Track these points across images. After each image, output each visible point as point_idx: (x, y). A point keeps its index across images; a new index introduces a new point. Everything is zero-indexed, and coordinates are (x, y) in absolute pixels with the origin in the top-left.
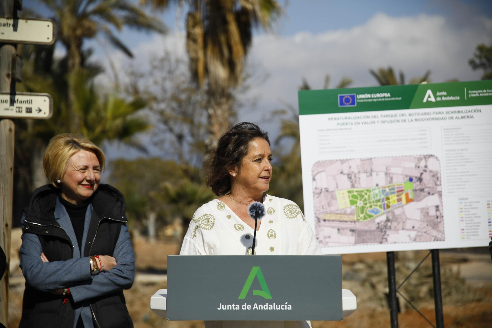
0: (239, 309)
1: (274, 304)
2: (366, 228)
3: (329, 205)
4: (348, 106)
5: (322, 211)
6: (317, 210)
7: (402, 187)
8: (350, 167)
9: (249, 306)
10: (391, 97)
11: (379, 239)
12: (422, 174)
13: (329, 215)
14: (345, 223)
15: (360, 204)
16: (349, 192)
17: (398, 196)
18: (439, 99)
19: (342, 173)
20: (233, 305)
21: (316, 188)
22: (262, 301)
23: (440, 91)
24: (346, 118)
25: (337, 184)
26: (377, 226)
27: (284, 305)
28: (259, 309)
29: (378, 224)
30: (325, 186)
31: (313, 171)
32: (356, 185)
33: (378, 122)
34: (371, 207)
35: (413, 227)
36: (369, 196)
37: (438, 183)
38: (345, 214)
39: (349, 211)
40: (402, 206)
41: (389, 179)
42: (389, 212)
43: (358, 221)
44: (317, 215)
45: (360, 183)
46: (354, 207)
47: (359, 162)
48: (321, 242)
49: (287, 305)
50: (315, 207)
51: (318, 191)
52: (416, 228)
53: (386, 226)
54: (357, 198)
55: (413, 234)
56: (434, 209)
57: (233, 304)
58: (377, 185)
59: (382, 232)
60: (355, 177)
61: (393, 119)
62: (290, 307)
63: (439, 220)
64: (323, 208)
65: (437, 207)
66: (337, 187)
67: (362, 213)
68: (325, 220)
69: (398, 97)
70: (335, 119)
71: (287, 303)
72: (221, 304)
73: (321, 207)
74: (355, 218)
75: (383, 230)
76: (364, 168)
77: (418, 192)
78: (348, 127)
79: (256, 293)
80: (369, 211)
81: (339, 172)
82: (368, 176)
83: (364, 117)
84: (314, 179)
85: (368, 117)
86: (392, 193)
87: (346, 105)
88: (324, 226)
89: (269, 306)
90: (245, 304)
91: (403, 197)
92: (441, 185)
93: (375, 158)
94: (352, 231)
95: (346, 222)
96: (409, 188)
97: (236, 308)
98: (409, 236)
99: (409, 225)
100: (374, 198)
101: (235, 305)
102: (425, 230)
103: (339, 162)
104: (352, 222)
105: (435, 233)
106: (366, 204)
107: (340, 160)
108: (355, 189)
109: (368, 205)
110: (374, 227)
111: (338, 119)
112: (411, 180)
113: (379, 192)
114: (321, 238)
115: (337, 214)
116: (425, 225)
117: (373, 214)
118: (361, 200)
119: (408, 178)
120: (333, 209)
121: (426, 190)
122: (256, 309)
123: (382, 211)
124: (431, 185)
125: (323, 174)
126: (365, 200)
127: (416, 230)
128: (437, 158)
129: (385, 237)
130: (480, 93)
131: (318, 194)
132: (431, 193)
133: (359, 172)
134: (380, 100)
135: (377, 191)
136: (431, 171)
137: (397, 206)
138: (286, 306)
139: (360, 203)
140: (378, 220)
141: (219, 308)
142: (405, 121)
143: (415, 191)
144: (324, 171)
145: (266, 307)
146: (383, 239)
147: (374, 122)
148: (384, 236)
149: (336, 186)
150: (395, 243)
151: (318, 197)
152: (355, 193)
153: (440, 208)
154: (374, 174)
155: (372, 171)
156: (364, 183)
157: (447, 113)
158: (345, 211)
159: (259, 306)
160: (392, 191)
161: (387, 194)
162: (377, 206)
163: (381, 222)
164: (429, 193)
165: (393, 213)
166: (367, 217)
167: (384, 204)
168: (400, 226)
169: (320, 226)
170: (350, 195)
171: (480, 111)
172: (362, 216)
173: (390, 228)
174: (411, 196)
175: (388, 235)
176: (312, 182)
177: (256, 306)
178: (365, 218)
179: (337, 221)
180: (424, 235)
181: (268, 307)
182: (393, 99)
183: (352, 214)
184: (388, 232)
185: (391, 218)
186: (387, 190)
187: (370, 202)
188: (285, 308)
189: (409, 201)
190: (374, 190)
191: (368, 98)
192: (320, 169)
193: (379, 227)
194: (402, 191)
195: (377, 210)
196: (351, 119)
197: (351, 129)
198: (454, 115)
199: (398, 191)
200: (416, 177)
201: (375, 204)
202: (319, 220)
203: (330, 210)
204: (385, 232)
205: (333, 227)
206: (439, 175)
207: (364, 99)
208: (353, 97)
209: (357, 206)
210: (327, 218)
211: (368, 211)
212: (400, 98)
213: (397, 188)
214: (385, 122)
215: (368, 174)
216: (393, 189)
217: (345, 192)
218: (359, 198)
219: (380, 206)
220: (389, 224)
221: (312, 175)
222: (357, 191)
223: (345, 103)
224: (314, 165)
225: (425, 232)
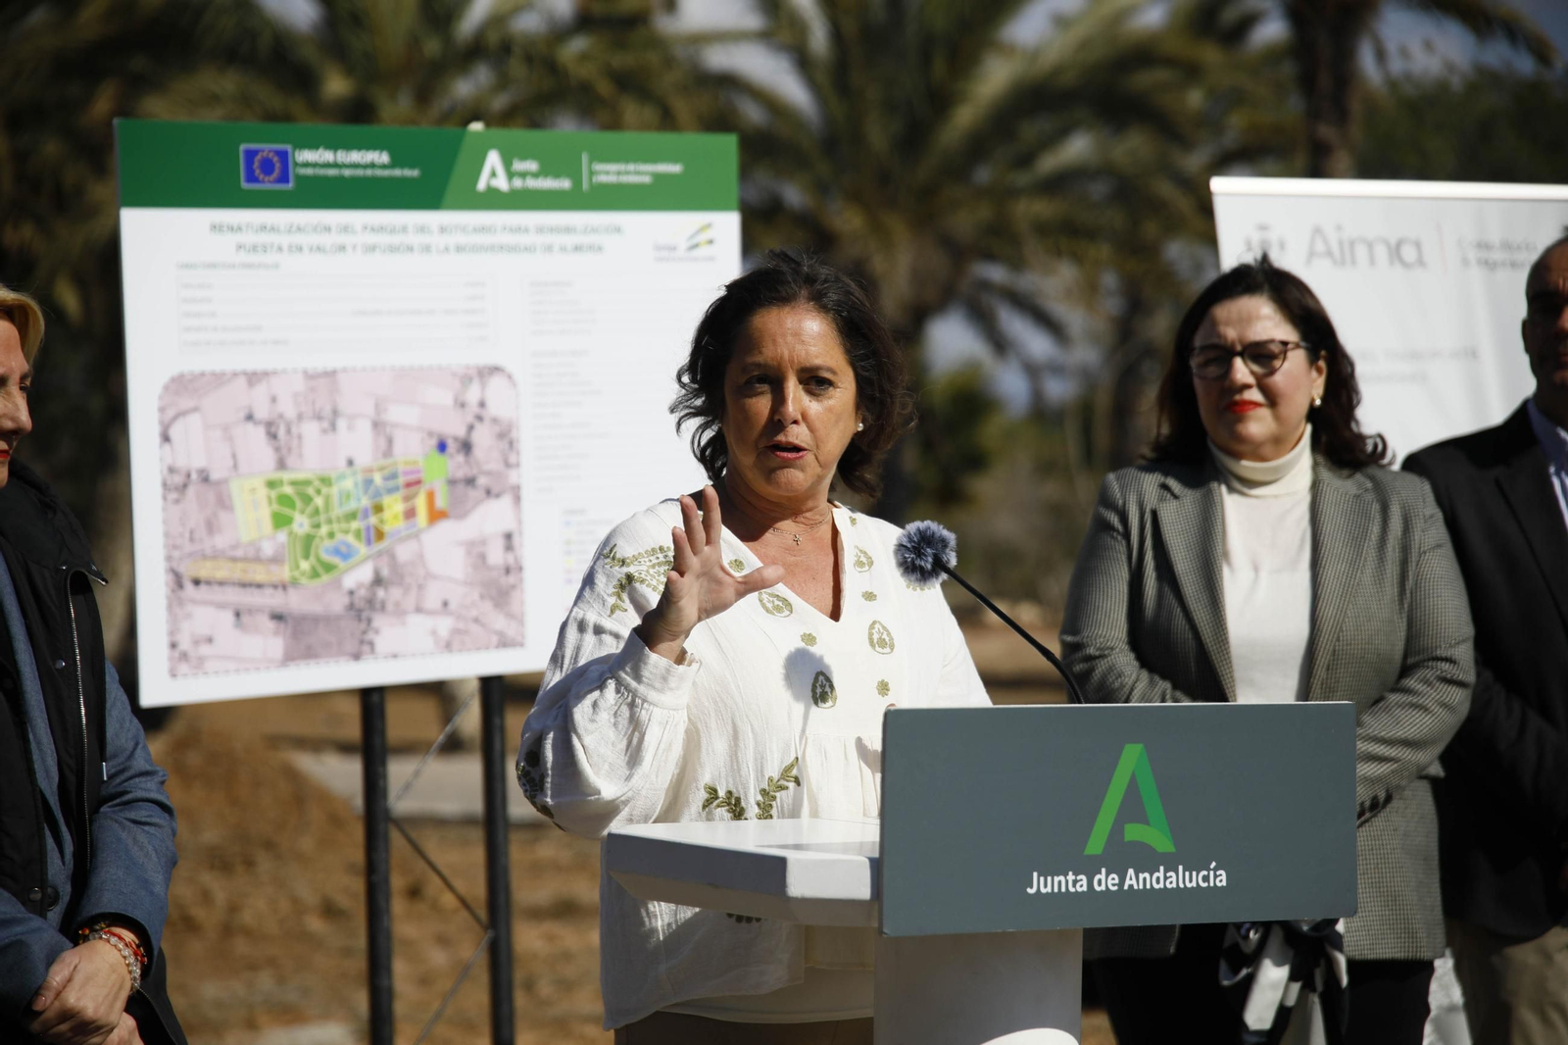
0: (1085, 888)
1: (1181, 868)
2: (315, 608)
3: (211, 527)
4: (267, 185)
5: (188, 548)
6: (175, 547)
7: (418, 472)
8: (274, 400)
9: (1113, 879)
10: (393, 165)
11: (350, 646)
12: (471, 428)
13: (209, 564)
14: (255, 591)
15: (301, 525)
16: (271, 484)
17: (407, 499)
18: (518, 183)
19: (250, 417)
20: (1071, 877)
21: (172, 470)
22: (1147, 860)
23: (523, 158)
24: (263, 228)
25: (234, 456)
26: (346, 600)
27: (1205, 873)
28: (1141, 887)
29: (351, 593)
30: (198, 462)
31: (162, 410)
32: (291, 461)
33: (354, 247)
34: (331, 535)
35: (445, 604)
36: (327, 500)
37: (513, 459)
38: (257, 559)
39: (268, 549)
40: (416, 536)
41: (383, 443)
42: (380, 554)
43: (295, 583)
44: (175, 565)
45: (300, 456)
46: (282, 537)
47: (299, 384)
48: (184, 656)
49: (1215, 869)
50: (167, 535)
51: (178, 479)
52: (453, 606)
53: (371, 602)
54: (292, 505)
55: (445, 625)
56: (500, 543)
57: (1070, 873)
58: (350, 463)
59: (360, 620)
60: (289, 431)
61: (396, 239)
62: (1222, 879)
63: (511, 579)
64: (192, 540)
65: (508, 537)
66: (235, 466)
67: (306, 557)
68: (197, 582)
69: (412, 166)
70: (231, 229)
71: (1213, 864)
72: (1035, 874)
73: (187, 535)
74: (285, 573)
75: (364, 615)
76: (314, 403)
77: (461, 487)
78: (271, 258)
79: (1133, 832)
80: (327, 551)
81: (242, 414)
82: (324, 431)
83: (315, 229)
84: (166, 438)
85: (328, 229)
86: (391, 491)
87: (263, 182)
88: (194, 602)
89: (1168, 875)
90: (1103, 870)
91: (421, 503)
92: (518, 465)
93: (345, 370)
94: (278, 617)
95: (259, 586)
96: (438, 471)
97: (1078, 885)
98: (434, 633)
99: (432, 599)
100: (341, 504)
101: (1074, 877)
102: (474, 613)
103: (242, 381)
104: (275, 587)
105: (499, 622)
106: (317, 526)
107: (245, 373)
108: (286, 476)
109: (324, 530)
110: (337, 603)
111: (240, 229)
112: (442, 447)
113: (356, 484)
114: (185, 644)
115: (234, 560)
116: (476, 596)
117: (335, 560)
118: (302, 512)
119: (434, 442)
120: (221, 541)
121: (482, 481)
122: (1131, 886)
123: (363, 549)
124: (494, 465)
125: (194, 420)
126: (317, 512)
127: (450, 614)
128: (510, 377)
129: (370, 636)
130: (619, 173)
131: (176, 489)
132: (495, 490)
133: (300, 417)
134: (360, 172)
135: (348, 484)
136: (495, 421)
137: (403, 534)
138: (1212, 873)
139: (301, 523)
140: (350, 581)
141: (1032, 887)
142: (427, 249)
143: (452, 482)
144: (195, 409)
145: (1158, 882)
146: (362, 642)
147: (342, 248)
148: (364, 632)
149: (231, 463)
150: (395, 656)
151: (177, 501)
152: (288, 490)
153: (516, 540)
154: (342, 424)
155: (335, 413)
156: (314, 454)
157: (540, 230)
158: (258, 550)
159: (1141, 876)
160: (391, 484)
161: (378, 494)
162: (347, 532)
163: (360, 585)
164: (488, 492)
165: (392, 556)
166: (320, 570)
167: (368, 529)
168: (410, 602)
169: (181, 603)
170: (274, 494)
171: (618, 230)
172: (305, 565)
173: (383, 608)
174: (441, 502)
175: (377, 632)
176: (161, 447)
177: (1131, 880)
178: (315, 574)
179: (234, 584)
180: (475, 628)
181: (1166, 878)
182: (397, 172)
183: (276, 560)
184: (379, 621)
185: (385, 572)
186: (378, 478)
187: (329, 521)
188: (1209, 883)
189: (436, 515)
190: (342, 477)
191: (327, 165)
192: (186, 403)
193: (351, 606)
194: (418, 482)
195: (348, 546)
196: (278, 231)
197: (277, 266)
198: (557, 240)
199: (409, 485)
200: (456, 439)
201: (344, 525)
202: (178, 581)
203: (214, 546)
204: (369, 621)
205: (221, 606)
206: (514, 434)
207: (315, 165)
208: (283, 156)
209: (291, 533)
210: (203, 574)
211: (323, 548)
212: (415, 173)
213: (406, 473)
214: (372, 248)
215: (326, 424)
216: (393, 476)
217: (259, 483)
218: (299, 504)
219: (358, 534)
220: (381, 593)
221: (161, 422)
222: (294, 483)
223: (261, 177)
224: (166, 388)
225: (476, 620)
